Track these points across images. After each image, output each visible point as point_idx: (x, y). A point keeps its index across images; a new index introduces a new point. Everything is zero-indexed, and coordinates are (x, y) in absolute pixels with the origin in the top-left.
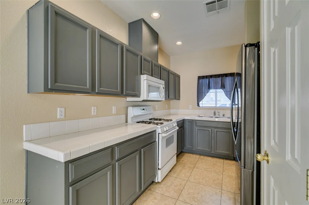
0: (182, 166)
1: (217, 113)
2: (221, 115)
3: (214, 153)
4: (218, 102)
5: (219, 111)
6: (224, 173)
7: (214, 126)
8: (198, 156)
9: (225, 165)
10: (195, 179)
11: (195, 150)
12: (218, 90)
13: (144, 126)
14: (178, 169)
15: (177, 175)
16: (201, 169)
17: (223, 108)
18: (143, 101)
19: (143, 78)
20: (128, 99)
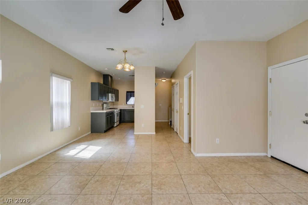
11: (125, 121)
13: (110, 110)
19: (110, 94)
20: (103, 101)
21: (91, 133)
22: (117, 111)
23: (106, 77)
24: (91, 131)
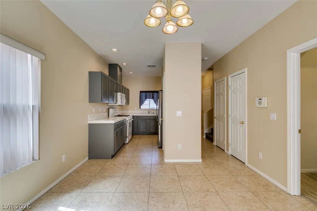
2: (152, 113)
3: (149, 132)
4: (150, 106)
5: (151, 111)
7: (149, 118)
8: (141, 136)
11: (139, 132)
12: (151, 100)
13: (120, 118)
14: (133, 140)
17: (153, 110)
18: (119, 105)
19: (119, 94)
20: (109, 105)
21: (89, 159)
22: (130, 119)
23: (113, 67)
24: (89, 158)
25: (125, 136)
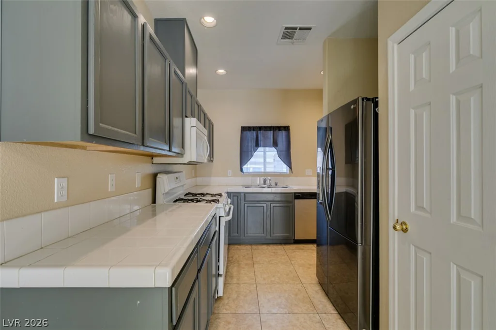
0: (235, 265)
1: (268, 182)
2: (273, 184)
3: (271, 238)
4: (268, 166)
5: (270, 178)
6: (293, 262)
8: (249, 247)
9: (287, 252)
10: (264, 279)
11: (244, 238)
12: (267, 149)
14: (234, 270)
15: (238, 280)
16: (263, 264)
19: (189, 122)
25: (214, 272)
